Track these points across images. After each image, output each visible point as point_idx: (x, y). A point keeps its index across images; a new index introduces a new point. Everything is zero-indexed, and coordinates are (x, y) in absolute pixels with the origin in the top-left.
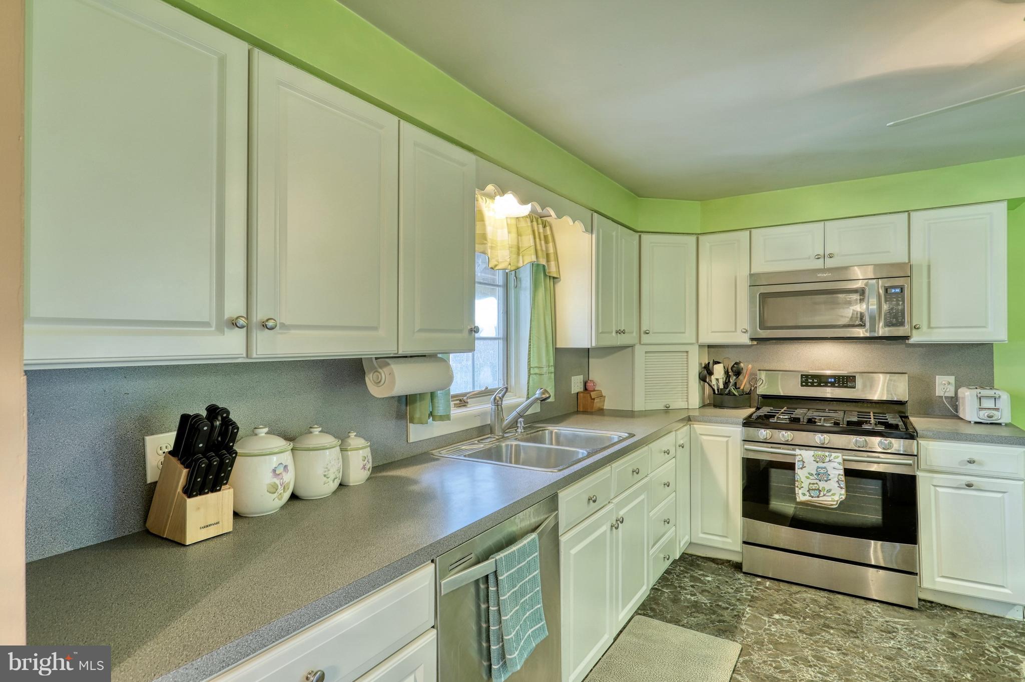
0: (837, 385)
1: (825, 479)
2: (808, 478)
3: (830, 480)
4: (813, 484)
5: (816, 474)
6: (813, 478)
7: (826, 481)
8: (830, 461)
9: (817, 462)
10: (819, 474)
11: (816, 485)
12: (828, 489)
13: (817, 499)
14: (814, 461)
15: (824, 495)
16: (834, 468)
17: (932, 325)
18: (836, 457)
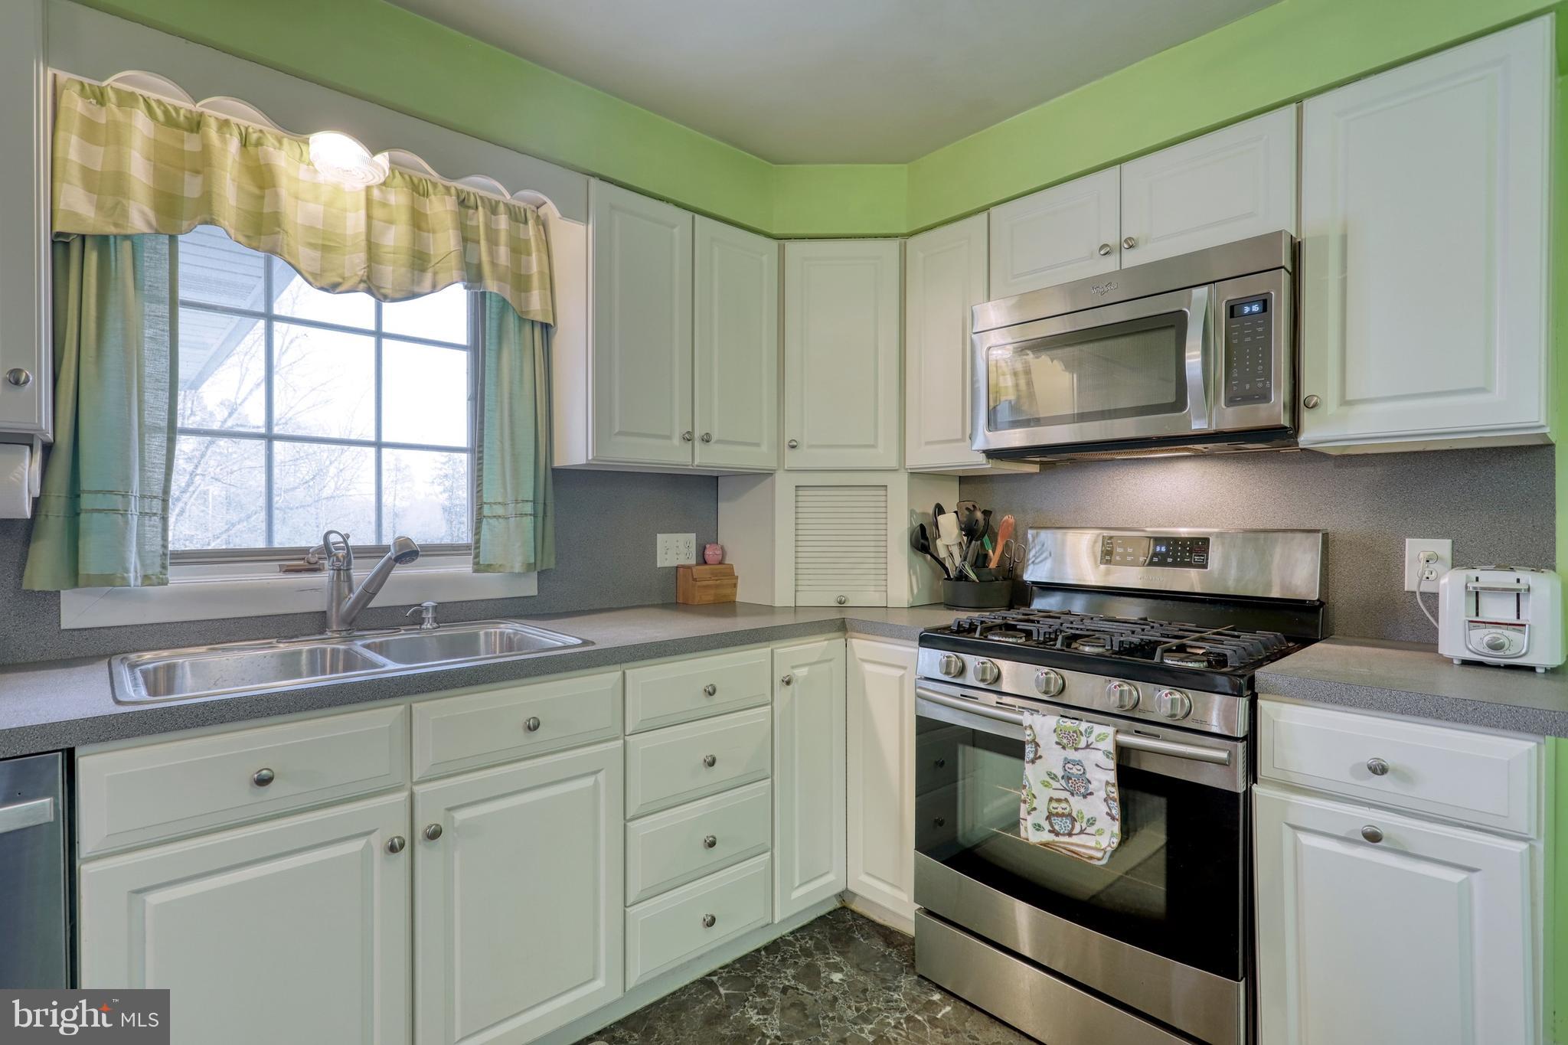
0: (1170, 560)
1: (1082, 790)
2: (1046, 785)
3: (1091, 794)
4: (1059, 801)
5: (1063, 777)
6: (1055, 784)
7: (1085, 797)
8: (1088, 746)
9: (1064, 748)
10: (1069, 778)
11: (1064, 805)
12: (1090, 817)
13: (1066, 839)
14: (1057, 743)
15: (1082, 832)
16: (1097, 765)
17: (1349, 397)
18: (1101, 738)
